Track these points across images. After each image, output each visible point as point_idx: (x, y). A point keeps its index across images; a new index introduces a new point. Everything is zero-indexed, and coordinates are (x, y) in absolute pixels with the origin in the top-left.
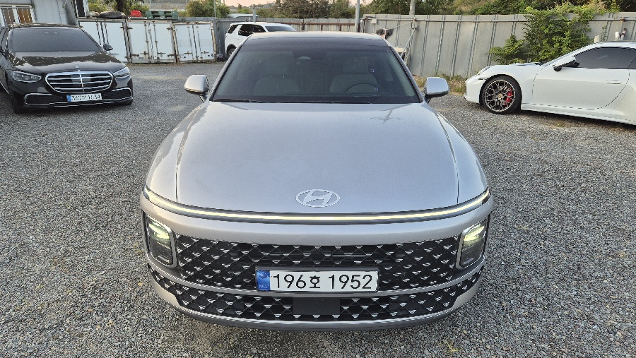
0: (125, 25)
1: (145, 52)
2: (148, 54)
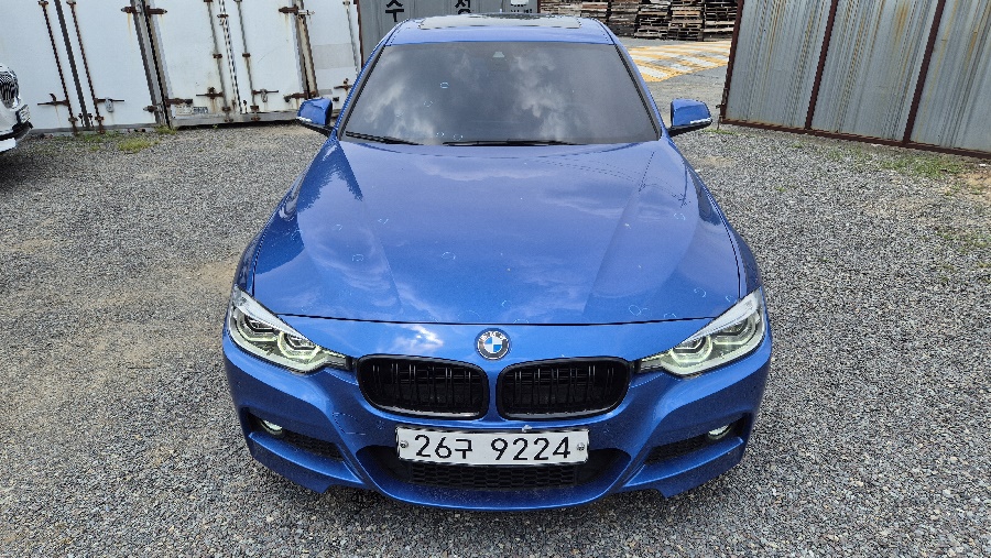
0: (137, 3)
1: (212, 90)
2: (221, 95)
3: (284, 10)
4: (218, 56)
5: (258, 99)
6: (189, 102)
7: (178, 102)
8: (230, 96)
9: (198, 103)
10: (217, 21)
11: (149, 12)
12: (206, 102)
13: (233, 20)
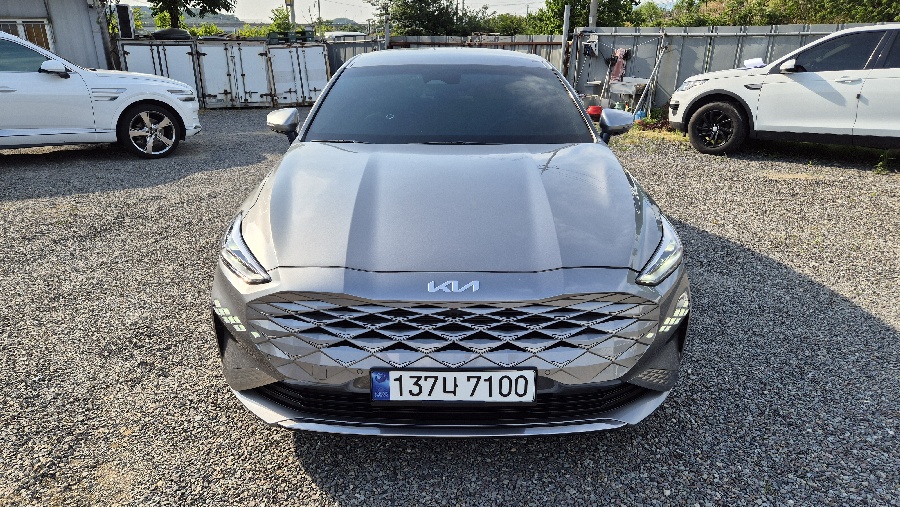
0: (194, 50)
1: (226, 91)
2: (230, 93)
3: (261, 54)
4: (229, 75)
5: (248, 95)
6: (215, 96)
7: (210, 96)
8: (234, 95)
10: (230, 59)
11: (198, 55)
12: (223, 97)
13: (237, 60)
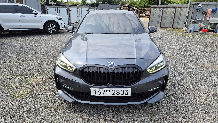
0: (68, 9)
2: (78, 22)
3: (87, 10)
6: (74, 23)
7: (72, 23)
9: (75, 23)
10: (78, 12)
11: (69, 10)
12: (76, 23)
13: (80, 12)
